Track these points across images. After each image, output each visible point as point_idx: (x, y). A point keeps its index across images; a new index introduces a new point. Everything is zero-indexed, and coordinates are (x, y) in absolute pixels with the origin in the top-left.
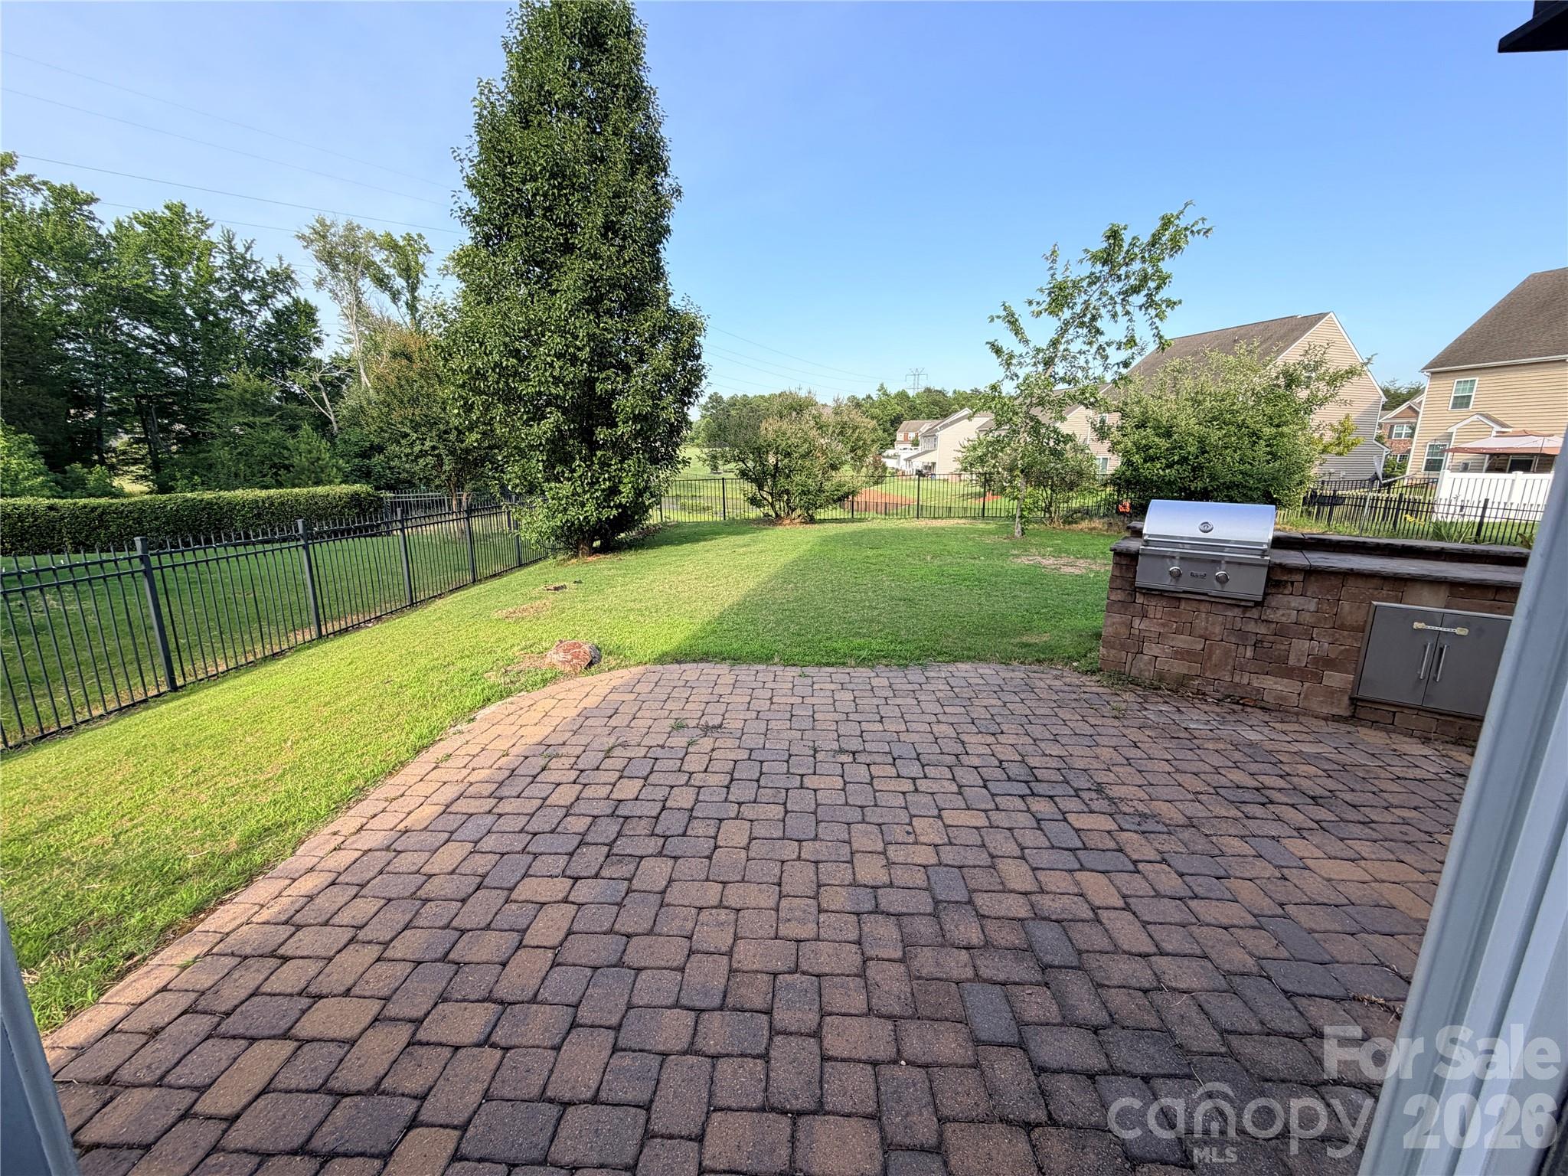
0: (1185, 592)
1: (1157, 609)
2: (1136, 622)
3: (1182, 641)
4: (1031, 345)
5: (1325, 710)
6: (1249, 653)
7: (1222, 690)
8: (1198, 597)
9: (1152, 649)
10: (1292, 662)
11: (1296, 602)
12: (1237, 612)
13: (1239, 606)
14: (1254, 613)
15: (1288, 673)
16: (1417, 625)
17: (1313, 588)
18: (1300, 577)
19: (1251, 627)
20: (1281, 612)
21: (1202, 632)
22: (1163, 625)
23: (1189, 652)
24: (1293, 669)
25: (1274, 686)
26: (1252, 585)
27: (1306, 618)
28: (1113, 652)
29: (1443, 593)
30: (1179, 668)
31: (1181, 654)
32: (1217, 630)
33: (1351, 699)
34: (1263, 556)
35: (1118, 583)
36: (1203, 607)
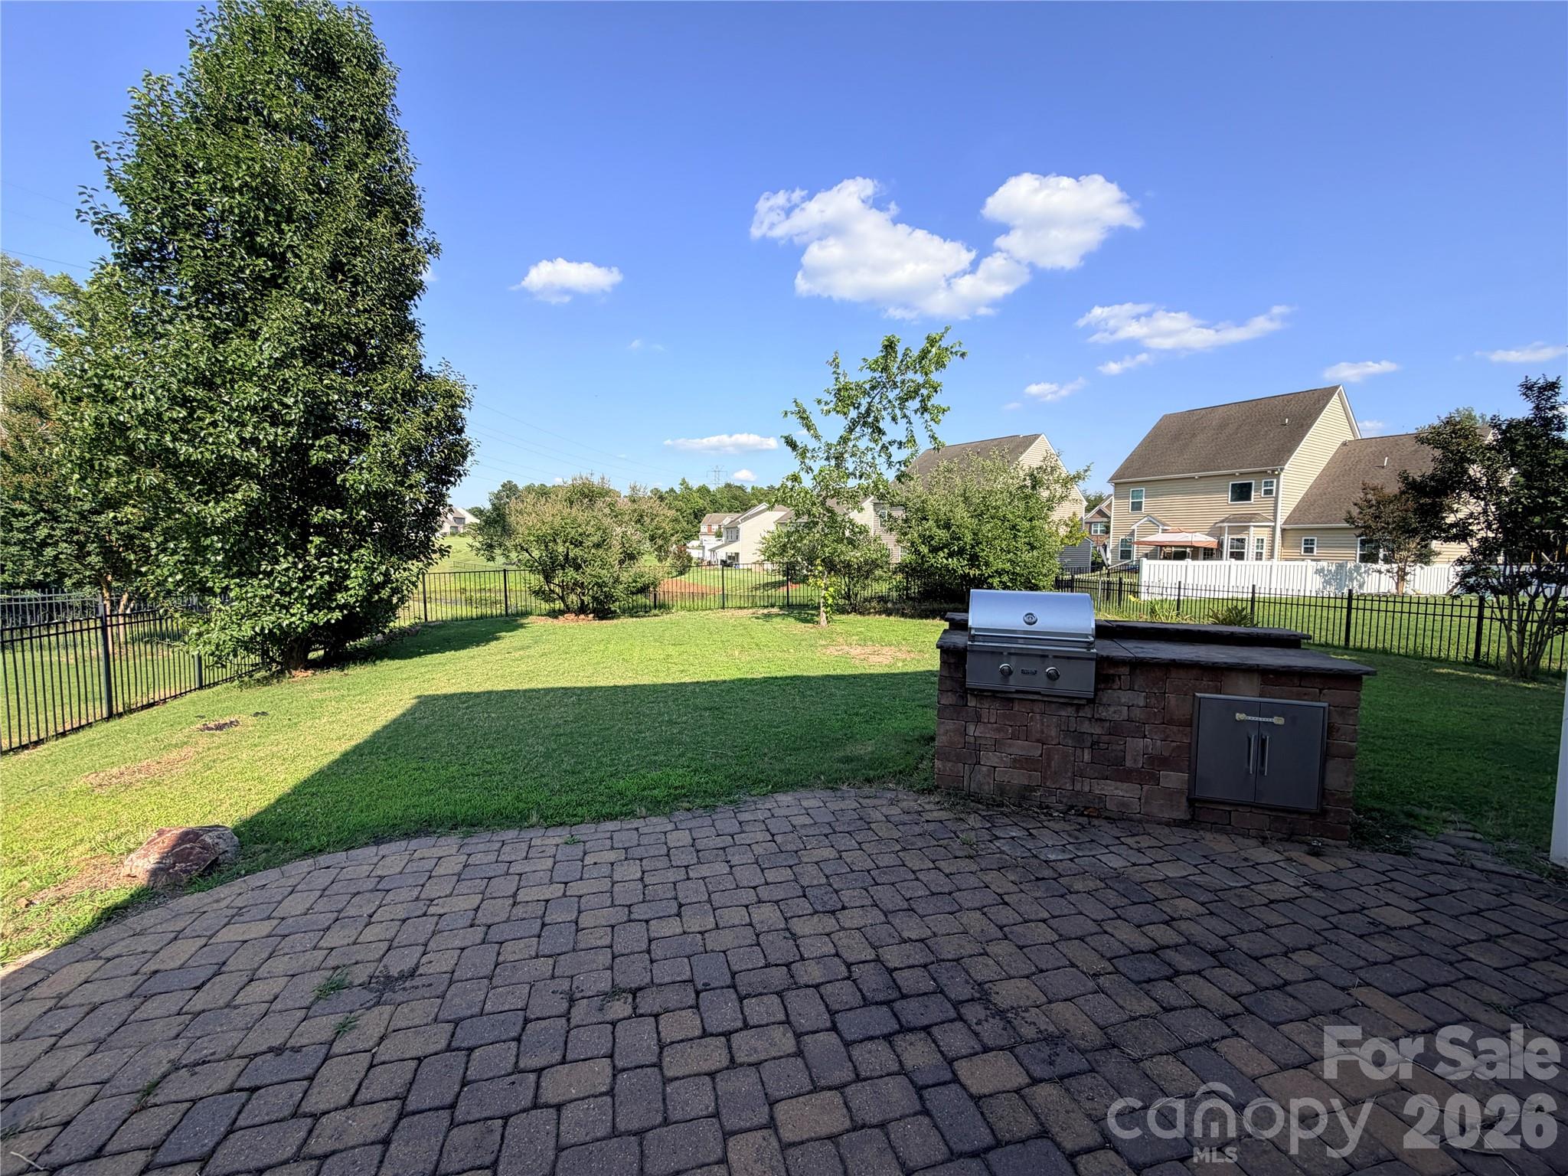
0: (1017, 692)
1: (991, 712)
2: (971, 729)
3: (1020, 747)
4: (823, 441)
5: (1166, 815)
6: (1087, 757)
7: (1065, 800)
8: (1031, 697)
9: (990, 759)
10: (1129, 763)
11: (1125, 697)
12: (1070, 711)
13: (1072, 705)
14: (1087, 712)
15: (1125, 775)
16: (1239, 716)
17: (1140, 681)
18: (1125, 670)
19: (1086, 727)
20: (1112, 709)
21: (1038, 736)
22: (998, 730)
23: (1028, 759)
24: (1130, 771)
25: (1116, 792)
26: (1080, 681)
27: (1137, 713)
28: (950, 764)
29: (1256, 680)
30: (1019, 778)
31: (1021, 763)
32: (1053, 733)
33: (1189, 800)
34: (1089, 649)
35: (949, 683)
36: (1037, 708)
